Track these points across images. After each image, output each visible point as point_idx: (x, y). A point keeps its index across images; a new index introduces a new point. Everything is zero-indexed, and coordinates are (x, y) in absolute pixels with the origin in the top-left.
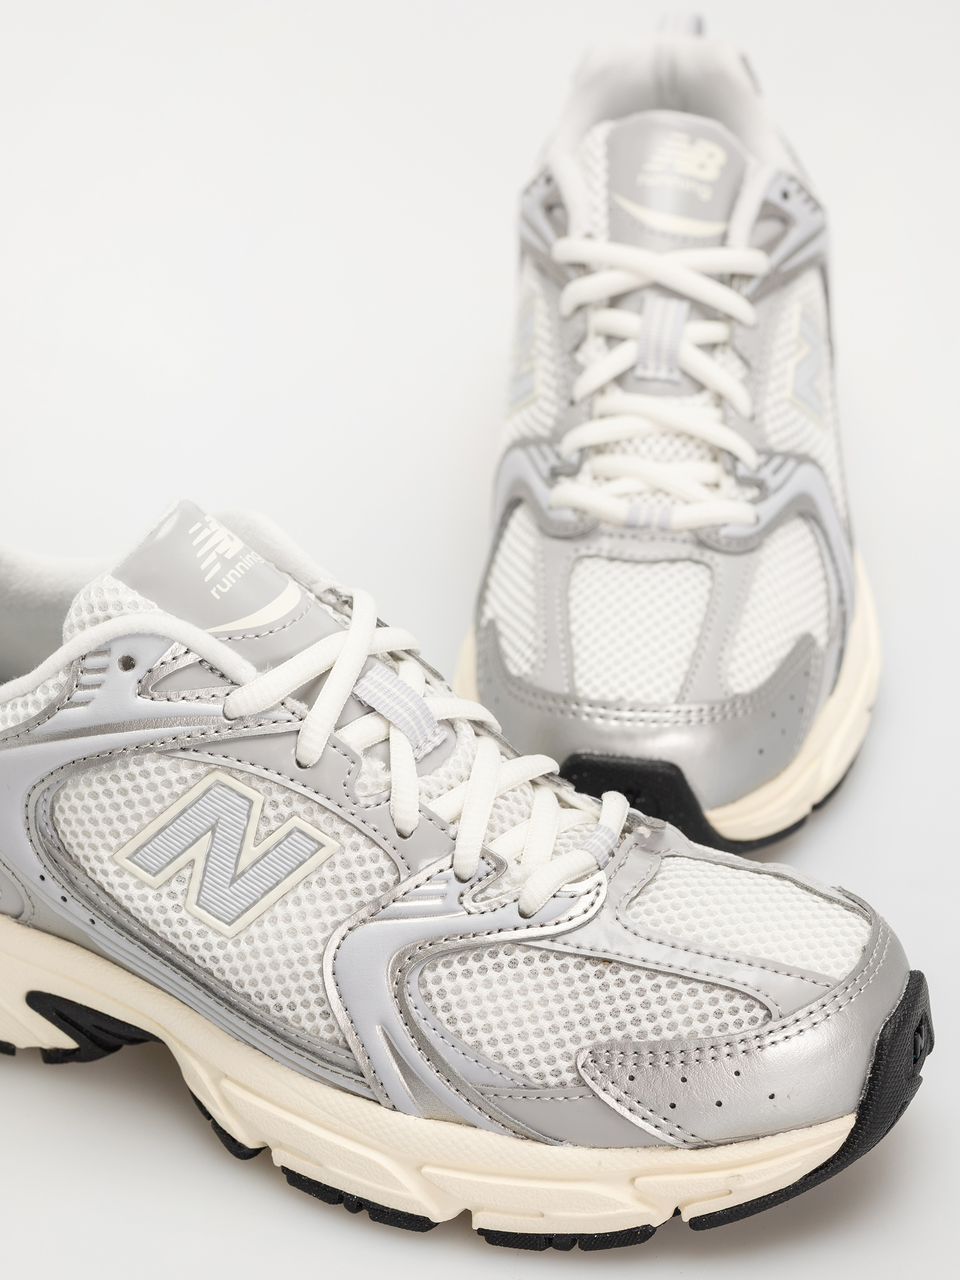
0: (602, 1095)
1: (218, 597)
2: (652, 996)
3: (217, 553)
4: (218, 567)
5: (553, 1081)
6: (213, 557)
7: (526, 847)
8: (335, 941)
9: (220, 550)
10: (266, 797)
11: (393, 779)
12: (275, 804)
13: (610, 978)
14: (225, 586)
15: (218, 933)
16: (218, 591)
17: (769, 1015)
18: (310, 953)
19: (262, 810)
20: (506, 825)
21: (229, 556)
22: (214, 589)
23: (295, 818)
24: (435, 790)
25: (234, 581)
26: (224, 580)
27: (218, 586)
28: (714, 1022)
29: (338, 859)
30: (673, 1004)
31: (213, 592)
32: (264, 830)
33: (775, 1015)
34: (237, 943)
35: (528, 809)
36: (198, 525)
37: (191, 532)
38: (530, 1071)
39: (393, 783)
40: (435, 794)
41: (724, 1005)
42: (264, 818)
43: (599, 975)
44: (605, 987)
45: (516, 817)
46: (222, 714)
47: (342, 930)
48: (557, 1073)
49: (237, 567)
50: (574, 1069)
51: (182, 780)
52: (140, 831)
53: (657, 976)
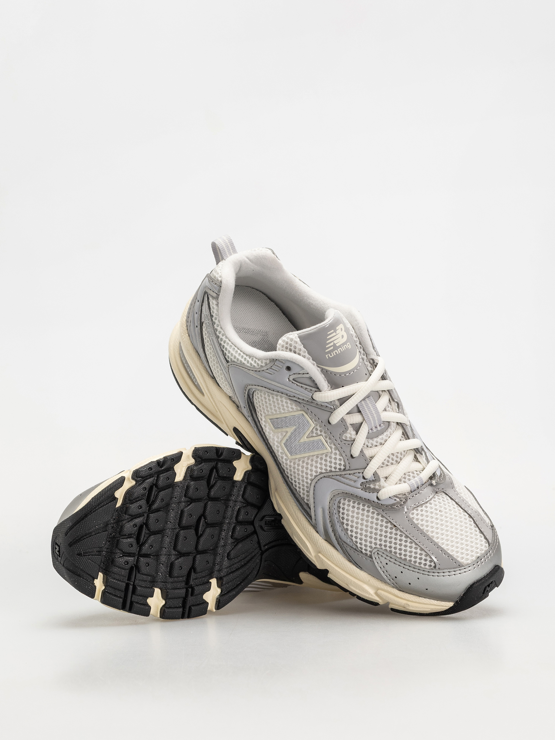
0: (376, 564)
1: (327, 358)
2: (403, 543)
3: (334, 343)
4: (332, 348)
5: (364, 551)
6: (332, 344)
7: (391, 474)
8: (319, 477)
9: (335, 342)
10: (315, 426)
11: (356, 438)
12: (317, 429)
13: (394, 531)
14: (331, 355)
15: (286, 455)
16: (328, 356)
17: (435, 567)
18: (310, 477)
19: (313, 429)
20: (389, 464)
21: (337, 345)
22: (328, 355)
23: (321, 437)
24: (370, 445)
25: (335, 355)
26: (332, 353)
27: (329, 354)
28: (418, 560)
29: (329, 455)
30: (408, 549)
31: (327, 356)
32: (311, 435)
33: (437, 567)
34: (291, 462)
35: (400, 460)
36: (333, 331)
37: (328, 333)
38: (359, 545)
39: (356, 440)
40: (369, 446)
41: (423, 557)
42: (312, 431)
43: (391, 528)
44: (391, 533)
45: (394, 462)
46: (311, 396)
47: (322, 476)
48: (366, 550)
49: (339, 350)
50: (371, 552)
51: (292, 408)
52: (275, 414)
53: (408, 538)
